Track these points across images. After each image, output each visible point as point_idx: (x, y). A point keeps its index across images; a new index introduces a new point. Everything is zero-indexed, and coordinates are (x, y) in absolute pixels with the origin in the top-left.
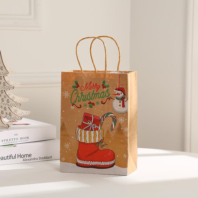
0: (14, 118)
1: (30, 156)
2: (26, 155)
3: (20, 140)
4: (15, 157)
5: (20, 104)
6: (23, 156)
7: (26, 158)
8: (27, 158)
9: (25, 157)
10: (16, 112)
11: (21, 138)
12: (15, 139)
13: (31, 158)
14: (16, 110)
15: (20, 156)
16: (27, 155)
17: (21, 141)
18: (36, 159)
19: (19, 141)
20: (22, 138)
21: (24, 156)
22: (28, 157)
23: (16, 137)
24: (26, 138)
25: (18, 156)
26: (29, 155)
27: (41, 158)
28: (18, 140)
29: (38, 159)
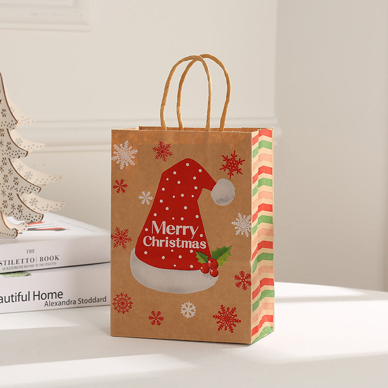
0: (28, 218)
1: (60, 296)
2: (52, 294)
3: (38, 262)
4: (27, 298)
5: (39, 189)
6: (44, 296)
7: (52, 301)
8: (54, 300)
9: (48, 298)
10: (36, 204)
11: (41, 259)
12: (29, 260)
13: (61, 300)
14: (35, 199)
15: (39, 295)
16: (54, 294)
17: (42, 265)
18: (72, 302)
19: (37, 264)
20: (44, 259)
21: (47, 296)
22: (56, 298)
23: (30, 256)
24: (52, 258)
25: (34, 296)
26: (58, 295)
27: (83, 300)
28: (34, 263)
29: (77, 302)
